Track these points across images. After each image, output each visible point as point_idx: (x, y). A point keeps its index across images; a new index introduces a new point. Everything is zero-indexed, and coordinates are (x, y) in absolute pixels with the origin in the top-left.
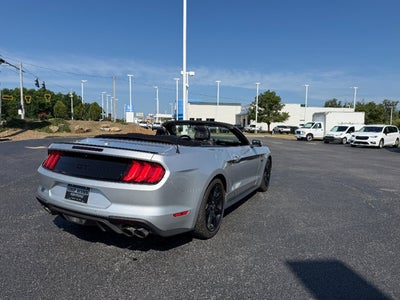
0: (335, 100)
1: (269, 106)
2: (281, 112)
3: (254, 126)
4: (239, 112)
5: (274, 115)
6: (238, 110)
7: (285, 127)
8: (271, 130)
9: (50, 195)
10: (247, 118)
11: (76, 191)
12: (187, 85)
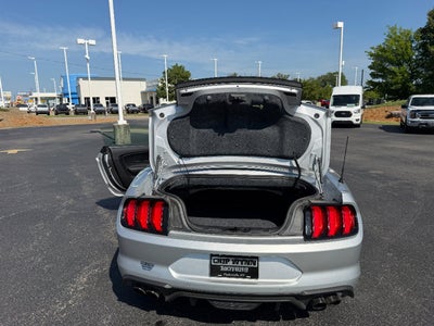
4: (144, 89)
6: (142, 86)
9: (175, 275)
10: (154, 96)
11: (230, 263)
12: (87, 56)
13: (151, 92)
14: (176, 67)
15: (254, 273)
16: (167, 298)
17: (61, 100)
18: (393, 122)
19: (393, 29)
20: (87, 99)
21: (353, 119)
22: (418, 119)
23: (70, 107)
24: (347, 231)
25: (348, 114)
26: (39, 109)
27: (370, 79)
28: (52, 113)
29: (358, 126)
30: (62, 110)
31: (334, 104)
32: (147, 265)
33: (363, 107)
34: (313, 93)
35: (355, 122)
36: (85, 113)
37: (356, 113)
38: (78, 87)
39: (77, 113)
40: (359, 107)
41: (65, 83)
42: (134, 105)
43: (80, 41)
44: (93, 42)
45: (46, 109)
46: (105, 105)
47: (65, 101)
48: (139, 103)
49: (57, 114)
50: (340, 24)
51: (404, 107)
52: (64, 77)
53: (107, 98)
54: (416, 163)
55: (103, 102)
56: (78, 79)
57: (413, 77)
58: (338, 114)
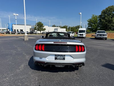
0: (55, 25)
1: (40, 26)
2: (43, 28)
3: (36, 32)
4: (31, 28)
5: (42, 29)
6: (30, 27)
7: (45, 32)
8: (41, 33)
9: (47, 60)
10: (33, 29)
11: (59, 57)
12: (16, 18)
13: (32, 28)
14: (39, 22)
15: (64, 59)
16: (45, 66)
17: (7, 30)
18: (93, 37)
19: (93, 15)
20: (15, 30)
21: (84, 36)
22: (99, 36)
23: (10, 32)
24: (83, 51)
25: (83, 35)
26: (1, 32)
27: (88, 27)
28: (5, 33)
29: (85, 38)
30: (8, 33)
31: (79, 32)
32: (41, 58)
33: (86, 33)
34: (74, 30)
35: (84, 37)
36: (14, 33)
37: (84, 35)
38: (13, 27)
39: (12, 33)
40: (85, 33)
41: (9, 25)
42: (28, 32)
43: (14, 14)
44: (18, 15)
45: (3, 32)
46: (20, 32)
47: (8, 30)
48: (29, 31)
49: (6, 33)
50: (81, 13)
51: (96, 33)
52: (9, 24)
53: (20, 30)
54: (98, 45)
55: (19, 31)
56: (12, 24)
57: (98, 27)
58: (80, 35)
